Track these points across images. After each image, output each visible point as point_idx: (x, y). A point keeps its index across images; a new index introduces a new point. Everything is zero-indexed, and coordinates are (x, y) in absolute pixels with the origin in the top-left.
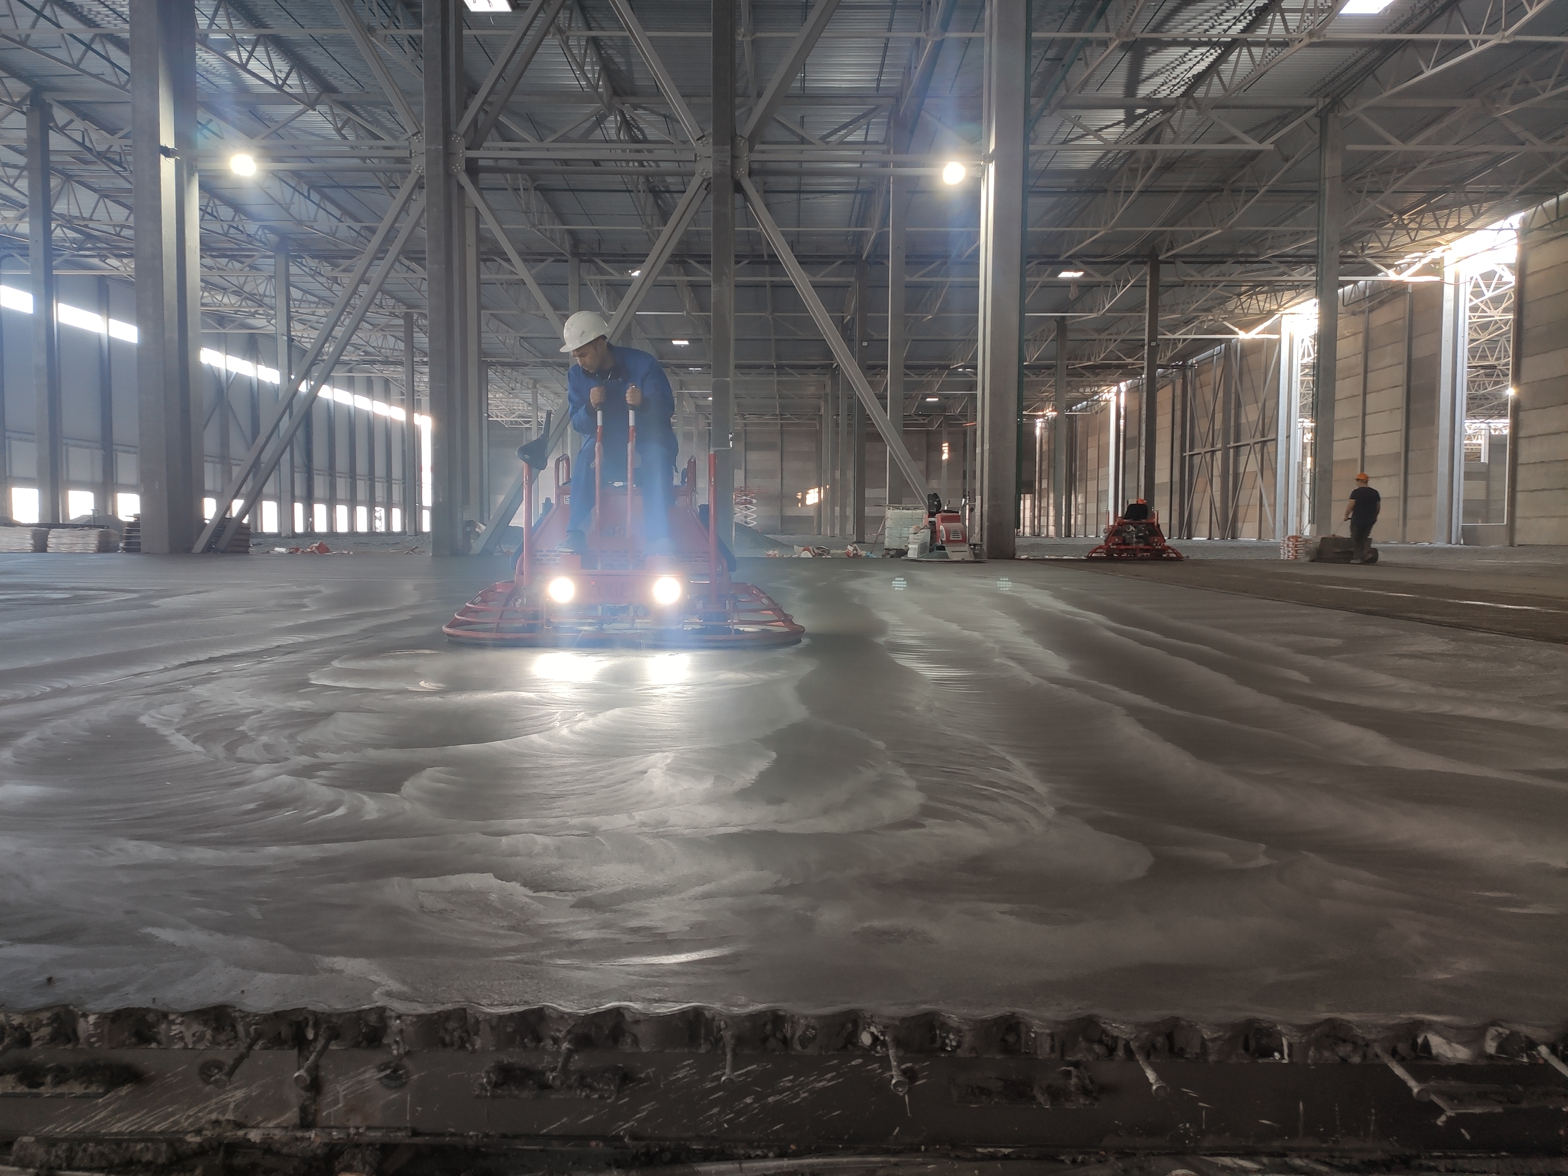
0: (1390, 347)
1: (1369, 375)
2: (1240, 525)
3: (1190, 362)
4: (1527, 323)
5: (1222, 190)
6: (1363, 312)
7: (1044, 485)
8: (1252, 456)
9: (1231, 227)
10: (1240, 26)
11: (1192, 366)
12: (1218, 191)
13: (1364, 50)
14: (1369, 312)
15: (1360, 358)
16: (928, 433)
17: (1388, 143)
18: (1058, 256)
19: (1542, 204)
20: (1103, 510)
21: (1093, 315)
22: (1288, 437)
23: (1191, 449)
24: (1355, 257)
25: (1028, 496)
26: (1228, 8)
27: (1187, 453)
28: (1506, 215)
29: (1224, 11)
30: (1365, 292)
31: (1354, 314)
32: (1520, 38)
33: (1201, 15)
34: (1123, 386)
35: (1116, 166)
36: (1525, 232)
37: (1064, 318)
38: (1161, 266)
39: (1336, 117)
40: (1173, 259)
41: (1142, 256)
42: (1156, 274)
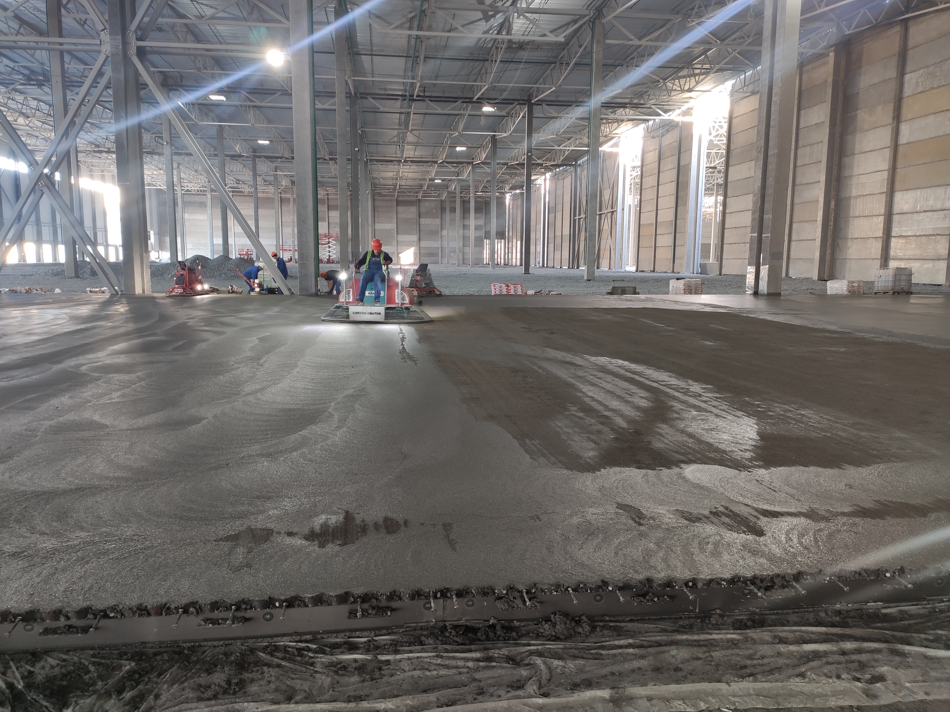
0: (670, 158)
1: (660, 174)
2: (601, 260)
3: (579, 162)
4: (732, 147)
5: (556, 63)
6: (658, 136)
7: (511, 234)
8: (606, 220)
11: (580, 165)
12: (553, 63)
14: (662, 136)
15: (657, 163)
16: (442, 201)
17: (630, 40)
18: (473, 98)
19: (739, 77)
20: (538, 250)
21: (505, 135)
22: (623, 209)
23: (579, 215)
24: (646, 105)
25: (503, 241)
27: (577, 217)
28: (723, 82)
30: (659, 126)
31: (653, 137)
34: (548, 175)
35: (490, 45)
36: (733, 93)
37: (494, 135)
38: (534, 106)
39: (600, 22)
40: (540, 103)
41: (523, 100)
42: (530, 111)
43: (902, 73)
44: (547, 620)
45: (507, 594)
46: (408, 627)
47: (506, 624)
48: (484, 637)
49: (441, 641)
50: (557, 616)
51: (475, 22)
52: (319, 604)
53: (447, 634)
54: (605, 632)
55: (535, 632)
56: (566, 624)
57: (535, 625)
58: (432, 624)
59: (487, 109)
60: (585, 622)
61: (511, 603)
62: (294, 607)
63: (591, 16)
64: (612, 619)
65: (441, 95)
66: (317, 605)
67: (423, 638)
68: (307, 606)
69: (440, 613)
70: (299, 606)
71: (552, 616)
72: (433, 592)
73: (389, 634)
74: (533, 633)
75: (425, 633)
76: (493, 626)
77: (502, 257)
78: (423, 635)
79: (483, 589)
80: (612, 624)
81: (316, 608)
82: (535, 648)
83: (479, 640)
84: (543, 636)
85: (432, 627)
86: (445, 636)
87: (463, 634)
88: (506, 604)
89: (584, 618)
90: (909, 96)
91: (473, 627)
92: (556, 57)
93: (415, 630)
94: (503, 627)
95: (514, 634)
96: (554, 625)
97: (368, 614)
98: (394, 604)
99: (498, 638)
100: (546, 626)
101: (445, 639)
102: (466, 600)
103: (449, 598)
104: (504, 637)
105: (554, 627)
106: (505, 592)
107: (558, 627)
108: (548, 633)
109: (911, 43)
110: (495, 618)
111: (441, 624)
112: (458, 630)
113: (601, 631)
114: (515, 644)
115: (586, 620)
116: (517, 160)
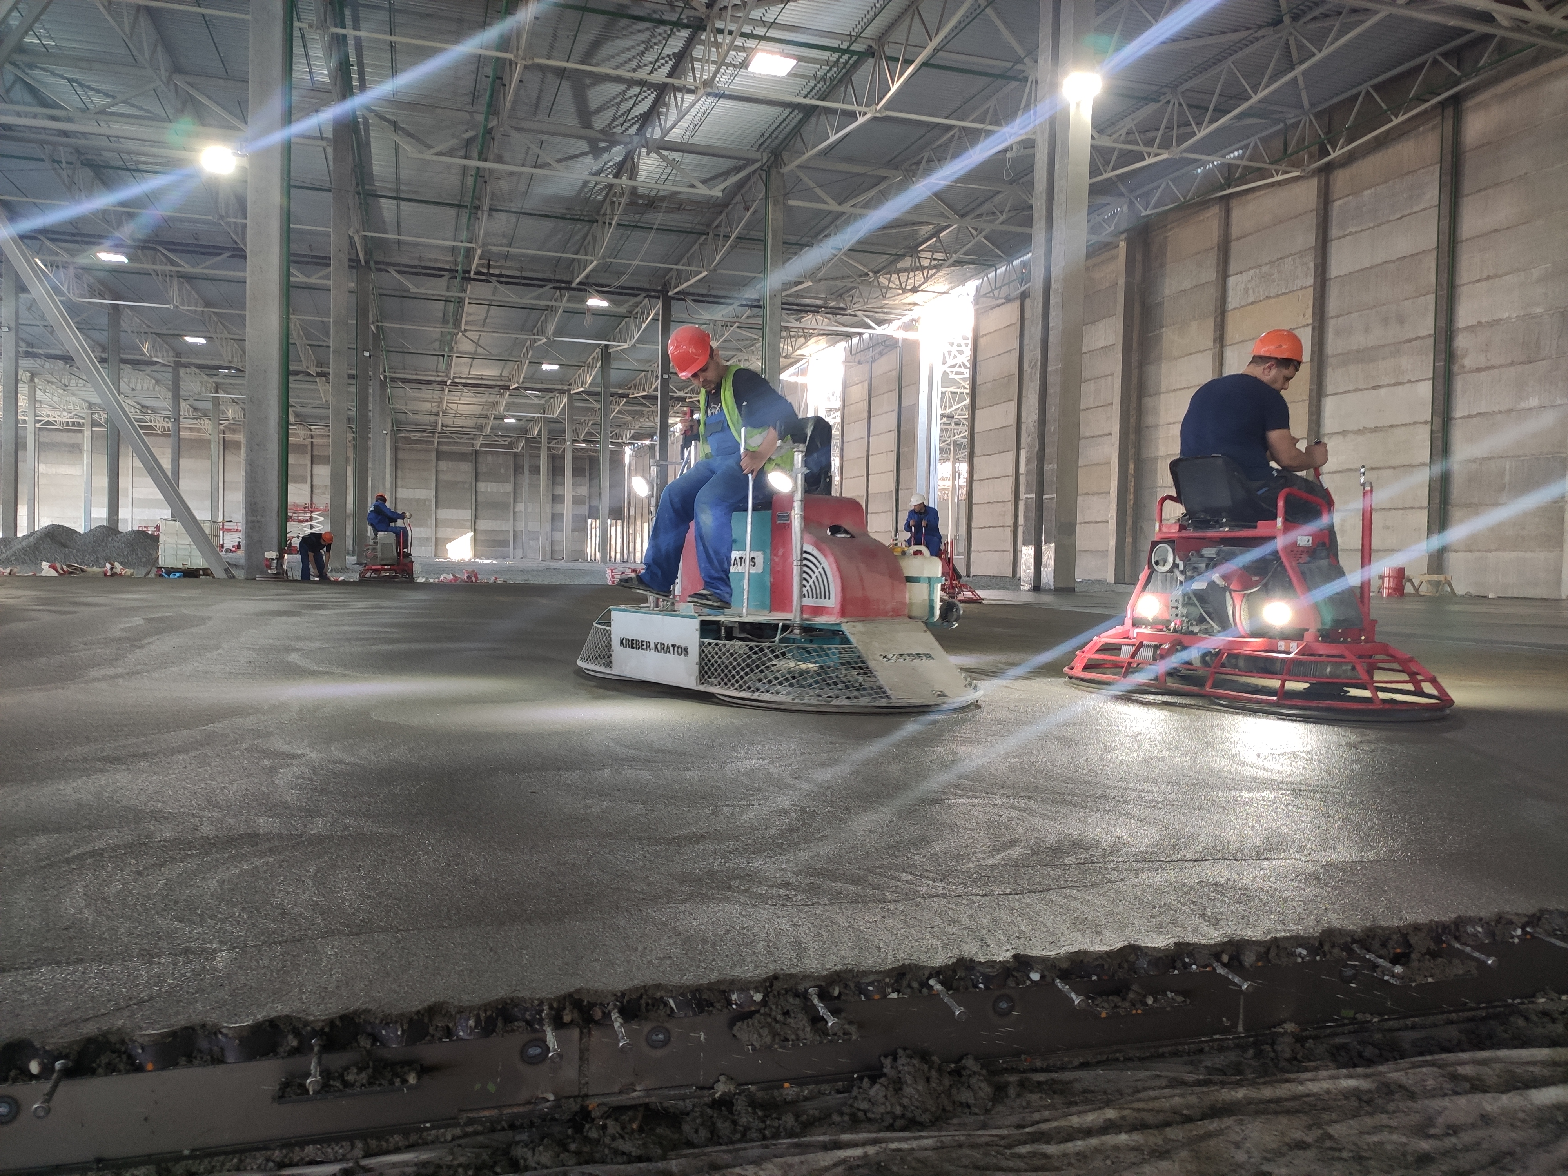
0: (886, 395)
1: (872, 419)
5: (708, 233)
6: (867, 361)
7: (632, 512)
9: (715, 270)
10: (666, 70)
12: (703, 234)
13: (788, 111)
14: (874, 361)
16: (515, 454)
17: (826, 203)
19: (987, 275)
21: (626, 346)
24: (848, 310)
25: (619, 522)
26: (646, 49)
28: (963, 282)
29: (643, 53)
30: (867, 344)
31: (860, 363)
32: (890, 113)
33: (623, 52)
35: (600, 198)
36: (978, 298)
37: (607, 346)
38: (673, 302)
39: (778, 172)
40: (682, 296)
41: (654, 291)
42: (666, 309)
43: (1224, 275)
44: (875, 1075)
45: (764, 1002)
46: (471, 1122)
47: (760, 1095)
48: (703, 1133)
49: (578, 1153)
50: (902, 1061)
51: (576, 156)
52: (183, 1061)
53: (594, 1134)
54: (1034, 1098)
55: (846, 1110)
56: (928, 1080)
57: (839, 1092)
58: (545, 1107)
59: (596, 302)
60: (974, 1073)
61: (778, 1026)
62: (92, 1072)
63: (764, 160)
64: (1038, 1063)
65: (517, 273)
66: (176, 1065)
67: (519, 1152)
68: (140, 1069)
69: (570, 1072)
70: (111, 1069)
71: (887, 1062)
72: (551, 1008)
73: (410, 1147)
74: (842, 1114)
75: (524, 1137)
76: (725, 1104)
77: (618, 550)
78: (517, 1143)
79: (697, 990)
80: (1041, 1077)
81: (171, 1074)
82: (858, 1152)
83: (690, 1144)
84: (869, 1120)
85: (543, 1118)
86: (587, 1140)
87: (641, 1130)
88: (765, 1032)
89: (970, 1063)
90: (1235, 309)
91: (666, 1109)
92: (709, 225)
93: (493, 1130)
94: (753, 1103)
95: (789, 1120)
96: (898, 1085)
97: (347, 1084)
98: (429, 1052)
99: (744, 1135)
100: (876, 1091)
101: (586, 1149)
102: (647, 1027)
103: (597, 1022)
104: (760, 1130)
105: (898, 1090)
106: (758, 997)
107: (908, 1090)
108: (882, 1109)
109: (1235, 231)
110: (731, 1079)
111: (574, 1106)
112: (625, 1118)
113: (1019, 1096)
114: (796, 1145)
115: (977, 1068)
116: (644, 390)
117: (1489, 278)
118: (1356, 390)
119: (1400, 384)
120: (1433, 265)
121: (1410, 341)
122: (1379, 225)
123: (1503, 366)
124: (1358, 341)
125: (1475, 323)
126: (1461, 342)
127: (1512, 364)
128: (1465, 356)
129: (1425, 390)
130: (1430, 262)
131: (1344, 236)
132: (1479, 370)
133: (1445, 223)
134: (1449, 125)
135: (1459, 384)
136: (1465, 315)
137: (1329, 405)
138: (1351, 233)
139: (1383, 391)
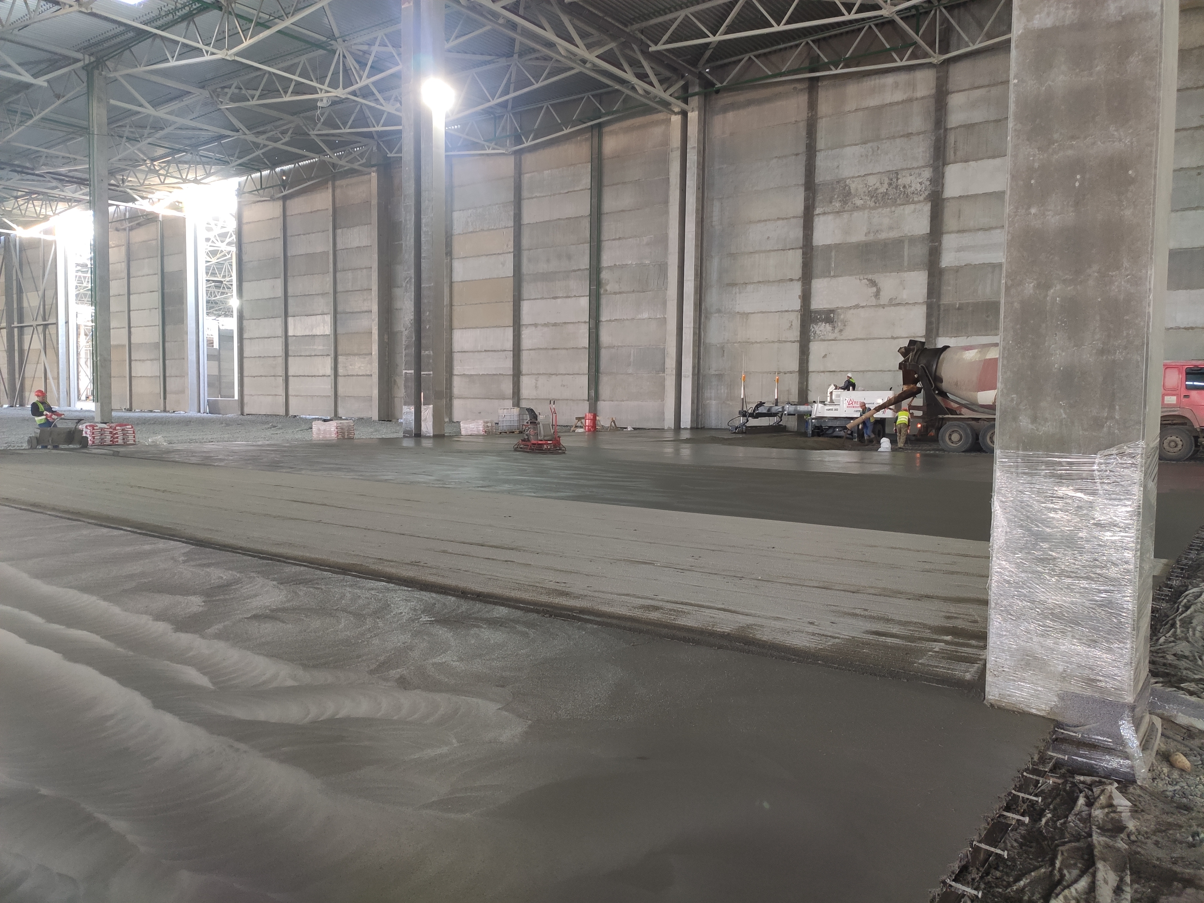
0: (147, 260)
1: (131, 280)
6: (125, 229)
8: (35, 336)
9: (8, 141)
13: (121, 29)
14: (129, 230)
15: (124, 266)
17: (142, 107)
19: (250, 175)
24: (118, 186)
28: (228, 177)
30: (125, 214)
31: (119, 230)
32: (237, 59)
39: (101, 75)
43: (450, 209)
90: (459, 234)
117: (620, 238)
118: (542, 298)
119: (569, 297)
120: (588, 225)
121: (574, 271)
122: (554, 195)
123: (628, 292)
124: (543, 267)
125: (613, 265)
126: (605, 275)
127: (633, 291)
128: (607, 284)
129: (584, 302)
130: (586, 224)
131: (532, 198)
132: (615, 293)
133: (595, 200)
134: (596, 139)
135: (604, 301)
136: (607, 260)
137: (526, 306)
138: (536, 197)
139: (559, 300)
